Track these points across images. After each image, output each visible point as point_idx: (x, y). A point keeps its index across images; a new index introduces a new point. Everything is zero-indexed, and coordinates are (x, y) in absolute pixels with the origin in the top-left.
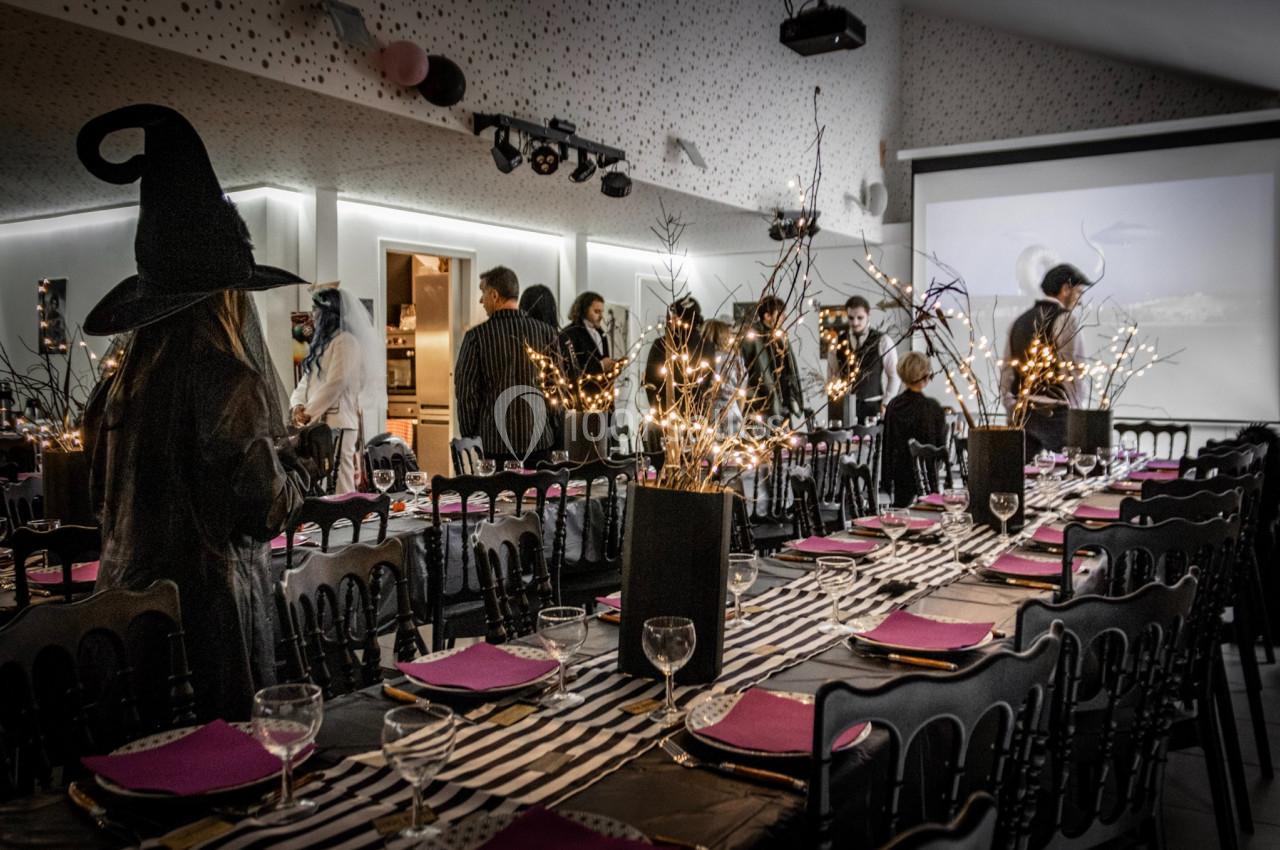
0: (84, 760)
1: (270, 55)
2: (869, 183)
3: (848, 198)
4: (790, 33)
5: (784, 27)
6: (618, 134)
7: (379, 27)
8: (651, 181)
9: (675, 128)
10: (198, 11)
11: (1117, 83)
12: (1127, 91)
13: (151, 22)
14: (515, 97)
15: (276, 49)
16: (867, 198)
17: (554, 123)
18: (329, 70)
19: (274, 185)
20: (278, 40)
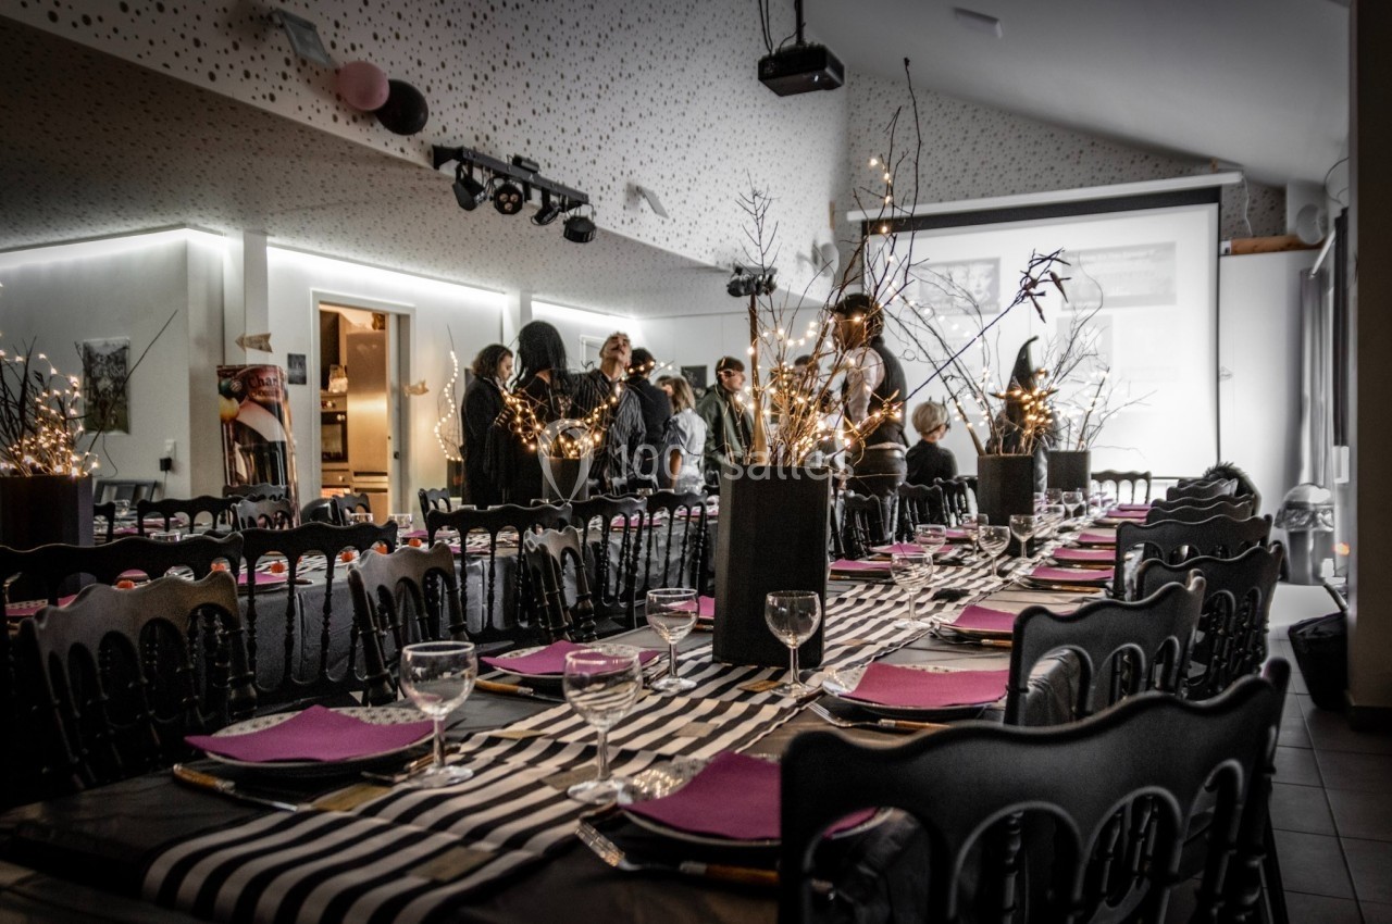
0: (187, 738)
1: (217, 67)
2: (820, 244)
3: (800, 257)
4: (769, 70)
5: (763, 64)
6: (579, 178)
7: (333, 45)
8: (611, 229)
9: (635, 176)
10: (138, 13)
11: (1058, 149)
12: (1068, 157)
13: (87, 20)
14: (475, 132)
15: (224, 61)
16: (819, 257)
17: (517, 161)
18: (281, 88)
19: (196, 227)
20: (226, 51)
